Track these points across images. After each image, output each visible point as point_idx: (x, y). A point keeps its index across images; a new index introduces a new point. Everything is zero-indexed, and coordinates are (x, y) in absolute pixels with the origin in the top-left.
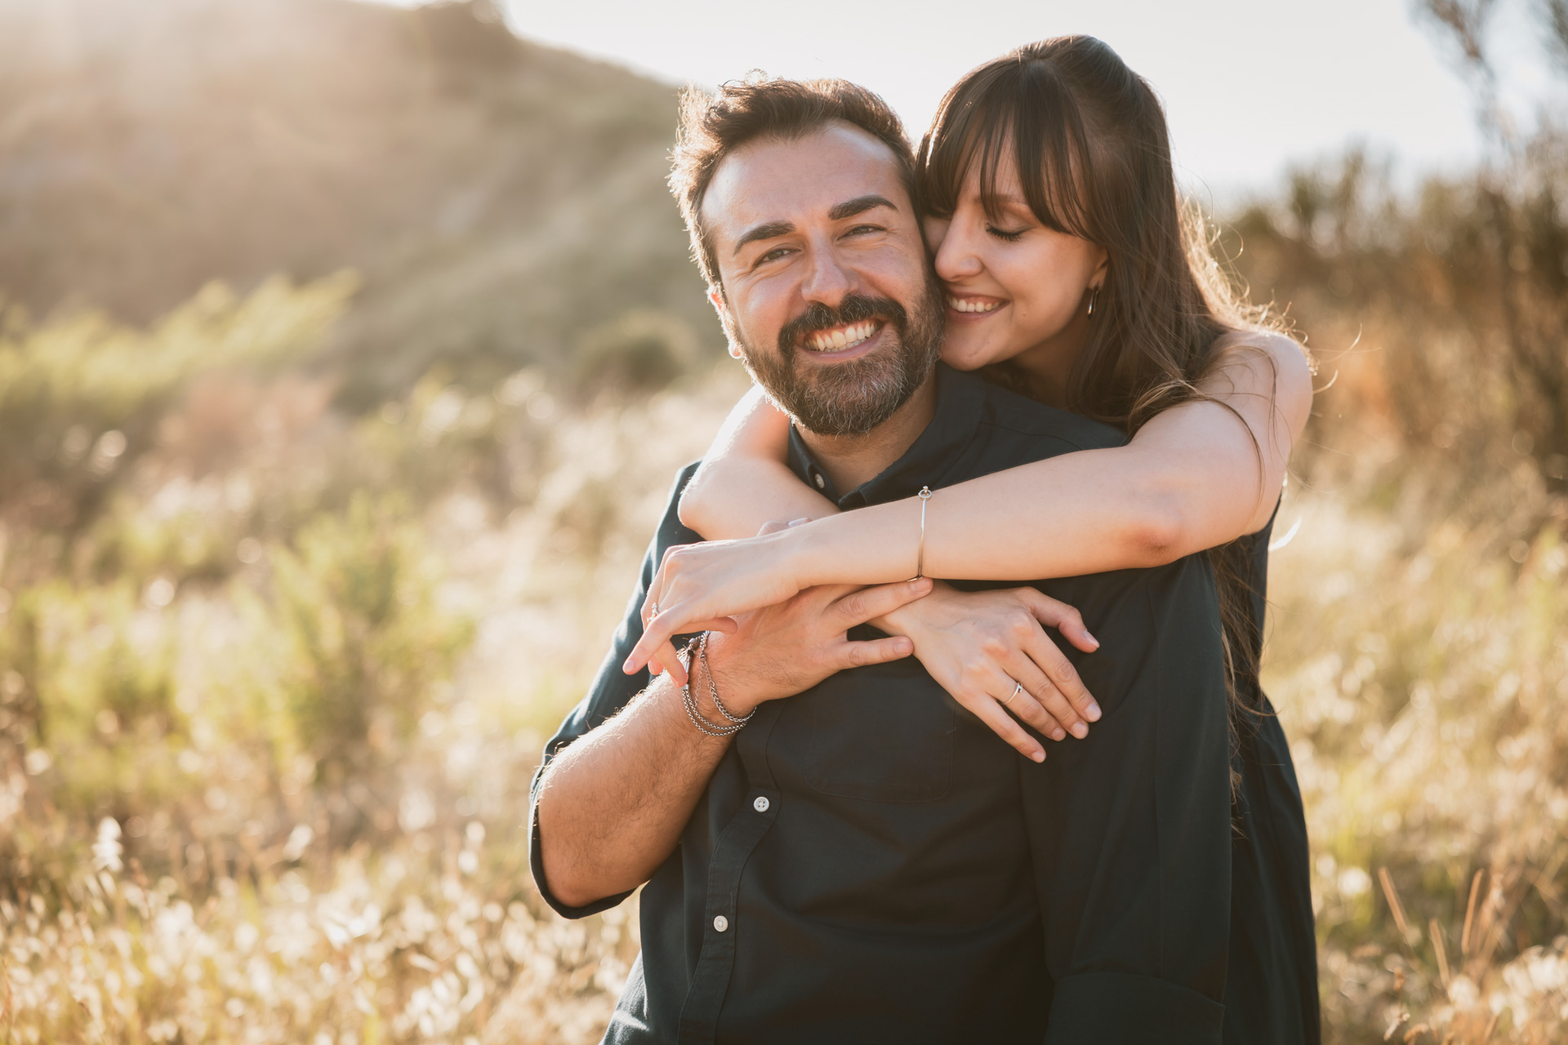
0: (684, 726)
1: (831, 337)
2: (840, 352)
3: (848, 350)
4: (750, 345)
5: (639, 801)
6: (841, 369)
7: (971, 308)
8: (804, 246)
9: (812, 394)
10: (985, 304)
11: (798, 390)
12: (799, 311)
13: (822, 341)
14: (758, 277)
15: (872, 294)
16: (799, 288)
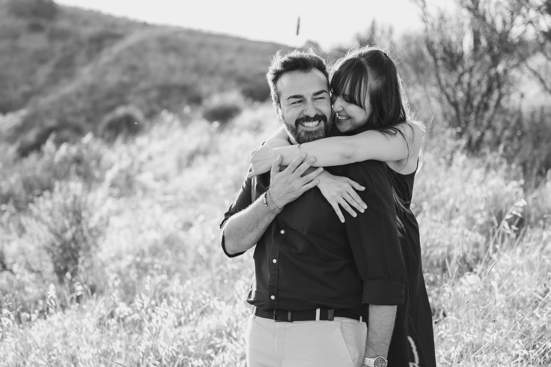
0: (266, 213)
1: (309, 124)
2: (310, 127)
3: (313, 127)
4: (287, 122)
5: (252, 230)
6: (311, 132)
7: (342, 118)
8: (305, 101)
9: (302, 136)
10: (345, 118)
11: (298, 134)
12: (301, 116)
13: (306, 124)
14: (292, 106)
15: (320, 114)
16: (303, 111)
